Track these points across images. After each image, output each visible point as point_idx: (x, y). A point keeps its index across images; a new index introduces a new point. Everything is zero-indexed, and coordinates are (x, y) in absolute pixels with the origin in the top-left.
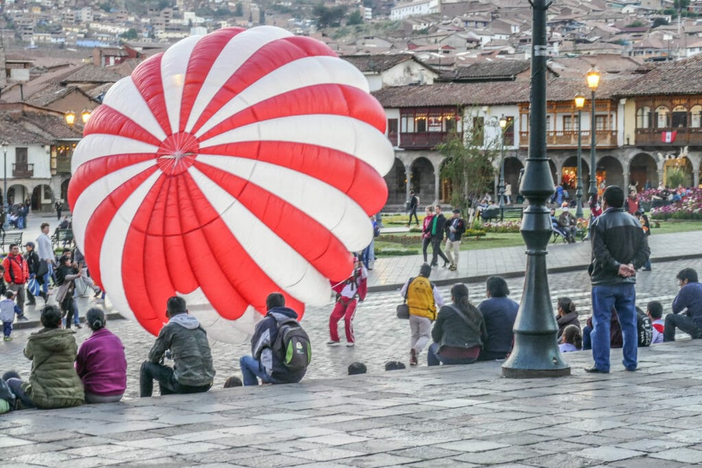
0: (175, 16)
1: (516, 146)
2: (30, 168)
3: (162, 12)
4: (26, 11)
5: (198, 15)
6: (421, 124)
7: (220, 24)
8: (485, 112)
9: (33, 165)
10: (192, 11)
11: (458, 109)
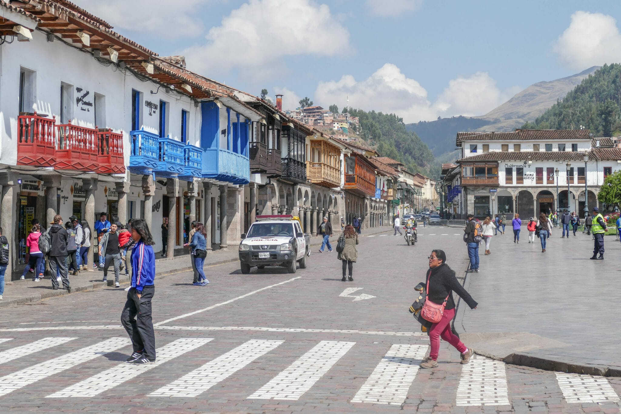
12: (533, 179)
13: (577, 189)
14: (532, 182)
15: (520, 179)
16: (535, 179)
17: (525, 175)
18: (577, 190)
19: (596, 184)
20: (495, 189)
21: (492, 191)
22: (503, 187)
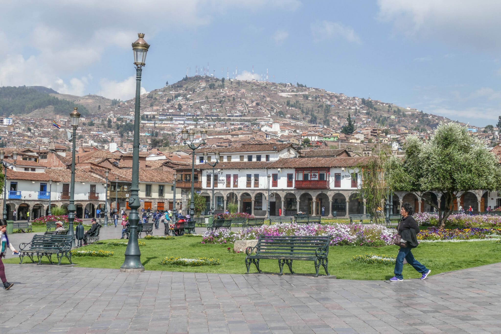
0: (85, 142)
1: (359, 188)
2: (96, 195)
3: (80, 140)
4: (21, 138)
5: (95, 142)
6: (306, 176)
7: (104, 146)
8: (343, 171)
9: (98, 193)
10: (92, 140)
11: (328, 169)
12: (224, 183)
13: (253, 191)
14: (223, 186)
15: (215, 184)
16: (225, 183)
17: (219, 180)
18: (253, 193)
19: (266, 188)
20: (199, 191)
21: (197, 192)
22: (204, 189)
